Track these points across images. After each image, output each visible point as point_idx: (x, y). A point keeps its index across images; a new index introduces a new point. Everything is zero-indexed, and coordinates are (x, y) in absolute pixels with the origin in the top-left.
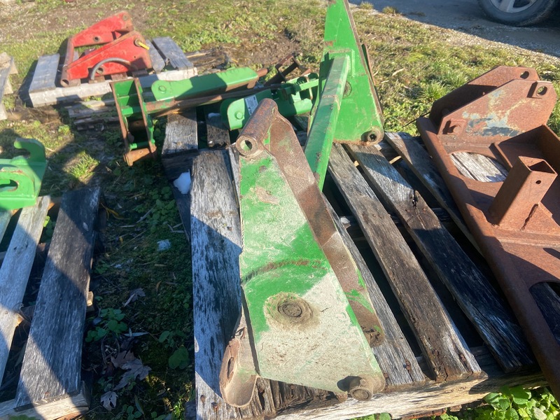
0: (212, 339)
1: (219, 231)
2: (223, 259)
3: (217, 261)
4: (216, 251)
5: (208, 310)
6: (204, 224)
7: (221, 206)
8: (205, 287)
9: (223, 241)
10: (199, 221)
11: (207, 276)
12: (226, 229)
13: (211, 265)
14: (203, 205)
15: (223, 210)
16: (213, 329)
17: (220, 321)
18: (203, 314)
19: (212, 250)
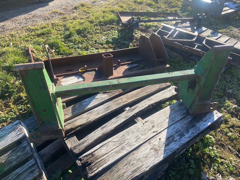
0: (204, 122)
1: (164, 142)
2: (176, 133)
3: (179, 135)
4: (175, 138)
5: (198, 127)
6: (165, 150)
7: (149, 150)
8: (191, 132)
9: (168, 138)
10: (164, 153)
11: (187, 134)
12: (161, 140)
13: (182, 135)
14: (153, 158)
15: (150, 148)
16: (202, 123)
17: (198, 122)
18: (200, 128)
19: (175, 139)
